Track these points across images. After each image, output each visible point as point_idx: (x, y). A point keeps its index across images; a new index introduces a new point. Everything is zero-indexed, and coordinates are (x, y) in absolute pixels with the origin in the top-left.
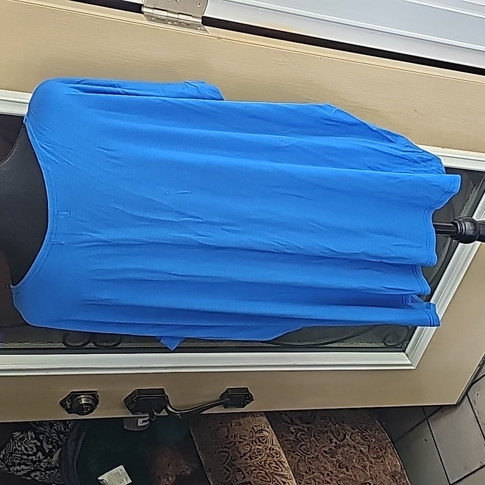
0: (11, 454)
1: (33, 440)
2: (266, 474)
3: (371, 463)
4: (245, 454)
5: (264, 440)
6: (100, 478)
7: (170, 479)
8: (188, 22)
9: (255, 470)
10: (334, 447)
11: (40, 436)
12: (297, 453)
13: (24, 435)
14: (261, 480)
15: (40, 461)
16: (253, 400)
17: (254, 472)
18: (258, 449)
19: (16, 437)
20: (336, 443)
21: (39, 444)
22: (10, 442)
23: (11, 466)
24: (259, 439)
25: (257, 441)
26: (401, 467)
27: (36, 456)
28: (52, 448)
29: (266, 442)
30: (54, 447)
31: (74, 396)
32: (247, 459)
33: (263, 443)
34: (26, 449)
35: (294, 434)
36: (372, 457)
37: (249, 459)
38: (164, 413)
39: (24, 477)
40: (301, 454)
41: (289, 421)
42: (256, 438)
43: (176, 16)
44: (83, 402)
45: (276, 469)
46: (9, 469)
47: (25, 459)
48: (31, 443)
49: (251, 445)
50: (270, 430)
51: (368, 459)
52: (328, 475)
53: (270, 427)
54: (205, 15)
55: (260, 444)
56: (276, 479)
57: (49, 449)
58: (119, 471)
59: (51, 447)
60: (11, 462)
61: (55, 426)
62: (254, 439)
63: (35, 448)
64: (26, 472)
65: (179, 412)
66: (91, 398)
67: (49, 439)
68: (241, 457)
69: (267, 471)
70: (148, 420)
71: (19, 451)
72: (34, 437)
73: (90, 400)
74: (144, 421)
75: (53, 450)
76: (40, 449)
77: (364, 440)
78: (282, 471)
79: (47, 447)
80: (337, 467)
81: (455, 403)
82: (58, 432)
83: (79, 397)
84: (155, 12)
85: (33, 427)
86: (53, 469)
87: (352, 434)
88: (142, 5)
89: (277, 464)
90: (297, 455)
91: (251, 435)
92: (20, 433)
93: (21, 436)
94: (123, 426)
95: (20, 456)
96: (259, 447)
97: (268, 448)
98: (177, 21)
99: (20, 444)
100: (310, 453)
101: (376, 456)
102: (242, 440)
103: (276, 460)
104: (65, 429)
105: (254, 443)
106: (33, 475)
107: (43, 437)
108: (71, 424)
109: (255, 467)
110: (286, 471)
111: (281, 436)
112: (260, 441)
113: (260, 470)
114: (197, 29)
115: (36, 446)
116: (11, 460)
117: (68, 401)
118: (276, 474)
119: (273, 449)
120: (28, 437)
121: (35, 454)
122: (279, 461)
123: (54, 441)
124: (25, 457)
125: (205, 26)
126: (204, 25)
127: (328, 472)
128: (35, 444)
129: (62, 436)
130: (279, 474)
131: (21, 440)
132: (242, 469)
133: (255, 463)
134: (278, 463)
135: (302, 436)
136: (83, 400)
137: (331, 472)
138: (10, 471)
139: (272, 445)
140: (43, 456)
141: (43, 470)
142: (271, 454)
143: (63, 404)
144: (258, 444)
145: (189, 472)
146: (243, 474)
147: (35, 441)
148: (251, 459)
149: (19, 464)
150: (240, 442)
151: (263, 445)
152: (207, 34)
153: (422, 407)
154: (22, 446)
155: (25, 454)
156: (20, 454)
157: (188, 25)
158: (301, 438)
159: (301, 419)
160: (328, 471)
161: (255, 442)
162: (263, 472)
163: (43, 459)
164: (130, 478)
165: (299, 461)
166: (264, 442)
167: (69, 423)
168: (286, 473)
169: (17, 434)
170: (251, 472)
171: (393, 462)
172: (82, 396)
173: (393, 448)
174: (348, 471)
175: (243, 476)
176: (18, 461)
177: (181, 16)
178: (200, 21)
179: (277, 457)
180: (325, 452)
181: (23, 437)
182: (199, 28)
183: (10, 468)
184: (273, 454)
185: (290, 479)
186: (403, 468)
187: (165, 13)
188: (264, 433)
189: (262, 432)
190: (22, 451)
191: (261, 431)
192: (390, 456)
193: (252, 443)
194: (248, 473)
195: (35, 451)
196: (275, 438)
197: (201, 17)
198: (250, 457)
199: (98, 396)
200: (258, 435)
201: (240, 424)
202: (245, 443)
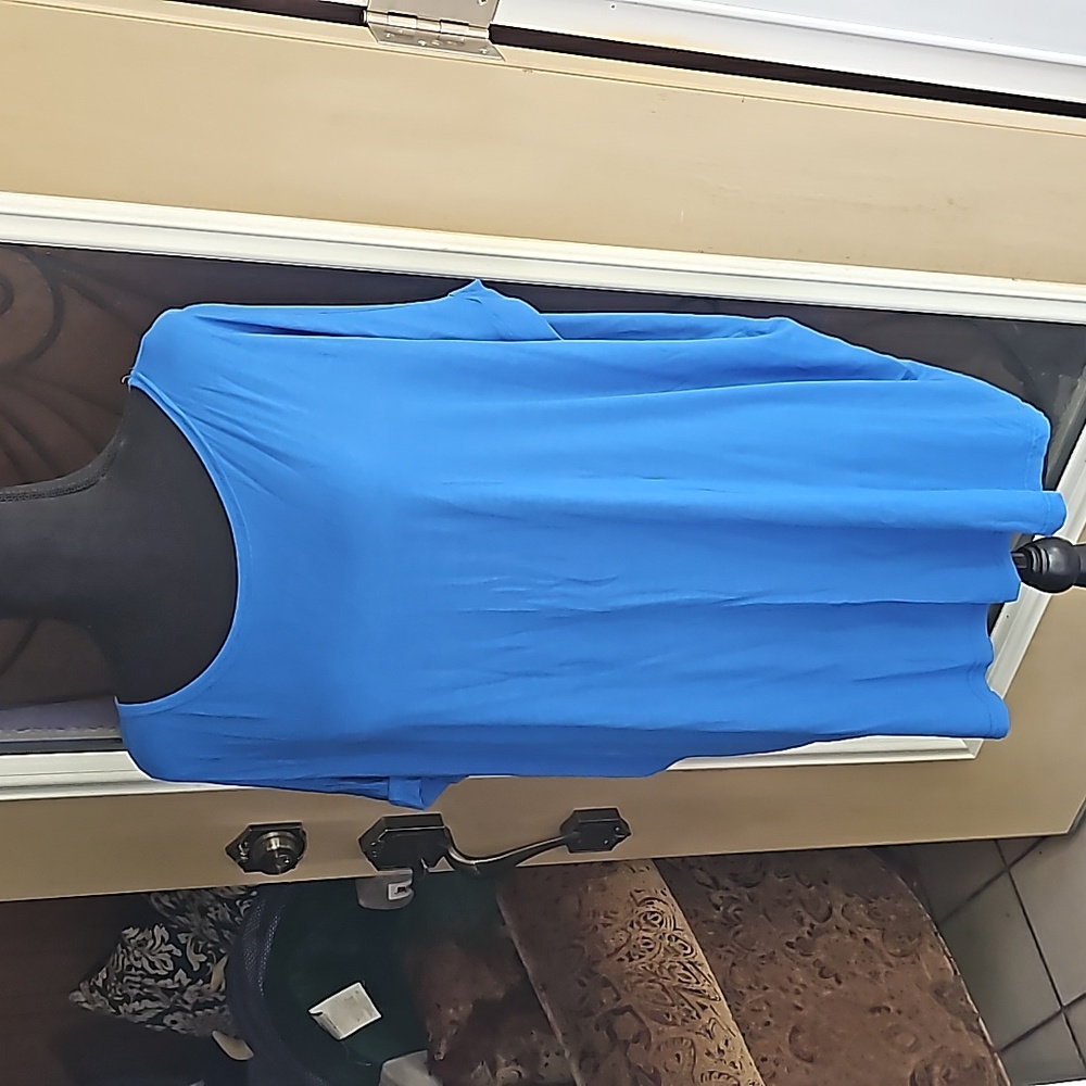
0: (120, 977)
1: (166, 945)
2: (664, 988)
3: (890, 965)
4: (618, 950)
5: (656, 919)
6: (312, 1011)
7: (461, 1008)
8: (462, 39)
9: (641, 981)
10: (808, 933)
11: (179, 936)
12: (728, 947)
13: (147, 934)
14: (654, 1002)
15: (182, 990)
16: (629, 834)
17: (639, 985)
18: (644, 938)
19: (130, 939)
20: (812, 926)
21: (178, 953)
22: (116, 951)
23: (121, 1003)
24: (645, 918)
25: (643, 922)
26: (955, 972)
27: (173, 979)
28: (206, 961)
29: (661, 924)
30: (210, 959)
31: (256, 834)
32: (621, 960)
33: (655, 926)
34: (152, 964)
35: (721, 908)
36: (891, 954)
37: (627, 959)
38: (442, 866)
39: (148, 1026)
40: (738, 950)
41: (709, 882)
42: (640, 916)
43: (436, 27)
44: (274, 847)
45: (684, 980)
46: (117, 1009)
47: (149, 987)
48: (161, 952)
49: (630, 929)
50: (668, 899)
51: (882, 957)
52: (798, 992)
53: (667, 892)
54: (497, 21)
55: (649, 927)
56: (686, 1000)
57: (201, 963)
58: (354, 995)
59: (204, 958)
60: (119, 993)
61: (210, 912)
62: (635, 917)
63: (170, 963)
64: (153, 1014)
65: (474, 862)
66: (290, 838)
67: (200, 942)
68: (609, 956)
69: (665, 984)
70: (410, 886)
71: (137, 969)
72: (167, 939)
73: (289, 841)
74: (401, 890)
75: (208, 964)
76: (181, 963)
77: (873, 919)
78: (698, 983)
79: (195, 960)
80: (817, 974)
81: (1066, 832)
82: (219, 926)
83: (265, 837)
84: (393, 20)
85: (166, 918)
86: (210, 1005)
87: (846, 905)
88: (365, 8)
89: (686, 969)
90: (729, 951)
91: (630, 909)
92: (137, 931)
93: (139, 938)
94: (357, 900)
95: (138, 979)
96: (645, 934)
97: (667, 936)
98: (438, 39)
99: (137, 954)
100: (755, 947)
101: (899, 951)
102: (609, 921)
103: (683, 959)
104: (232, 917)
105: (635, 925)
106: (167, 1020)
107: (187, 938)
108: (244, 907)
109: (640, 975)
110: (707, 983)
111: (693, 914)
112: (648, 922)
113: (651, 981)
114: (481, 53)
115: (173, 958)
116: (121, 991)
117: (243, 846)
118: (685, 989)
119: (677, 938)
120: (154, 938)
121: (171, 975)
122: (690, 962)
123: (209, 945)
124: (150, 982)
125: (496, 46)
126: (494, 43)
127: (796, 987)
128: (170, 952)
129: (226, 934)
130: (691, 990)
131: (140, 945)
132: (613, 980)
133: (640, 967)
134: (688, 966)
135: (737, 912)
136: (273, 841)
137: (803, 986)
138: (119, 1013)
139: (675, 929)
140: (188, 977)
141: (188, 1008)
142: (673, 948)
143: (232, 851)
144: (644, 927)
145: (500, 994)
146: (614, 989)
147: (171, 947)
148: (631, 960)
149: (139, 998)
150: (605, 925)
151: (654, 929)
152: (502, 62)
153: (995, 840)
154: (144, 959)
155: (150, 976)
156: (141, 975)
157: (459, 45)
158: (736, 916)
159: (734, 877)
160: (797, 983)
161: (638, 923)
162: (658, 985)
163: (190, 984)
164: (378, 1009)
165: (734, 964)
166: (656, 922)
167: (241, 904)
168: (704, 988)
169: (131, 932)
170: (632, 987)
171: (937, 962)
172: (271, 834)
173: (936, 934)
174: (839, 982)
175: (615, 996)
176: (135, 991)
177: (446, 28)
178: (486, 34)
179: (685, 955)
180: (789, 944)
181: (144, 939)
182: (484, 51)
183: (120, 1007)
184: (677, 948)
185: (715, 1000)
186: (959, 974)
187: (412, 23)
188: (657, 904)
189: (652, 903)
190: (143, 968)
191: (649, 901)
192: (930, 950)
193: (632, 926)
194: (626, 989)
195: (171, 969)
196: (679, 915)
197: (488, 26)
198: (628, 954)
199: (304, 833)
200: (643, 909)
201: (604, 889)
202: (616, 926)
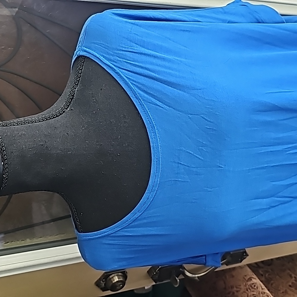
5: (255, 286)
18: (253, 294)
24: (251, 286)
25: (251, 288)
29: (257, 288)
31: (107, 276)
42: (249, 286)
49: (247, 292)
53: (254, 274)
55: (254, 290)
62: (247, 287)
65: (196, 276)
73: (121, 277)
83: (111, 277)
91: (244, 283)
97: (260, 292)
100: (279, 289)
102: (238, 289)
105: (249, 290)
112: (252, 288)
117: (103, 281)
119: (264, 293)
136: (115, 278)
139: (262, 289)
144: (252, 290)
150: (237, 291)
151: (255, 290)
161: (250, 289)
166: (255, 288)
172: (113, 275)
188: (253, 280)
191: (250, 279)
193: (247, 290)
199: (127, 272)
200: (249, 283)
201: (233, 276)
202: (242, 291)
